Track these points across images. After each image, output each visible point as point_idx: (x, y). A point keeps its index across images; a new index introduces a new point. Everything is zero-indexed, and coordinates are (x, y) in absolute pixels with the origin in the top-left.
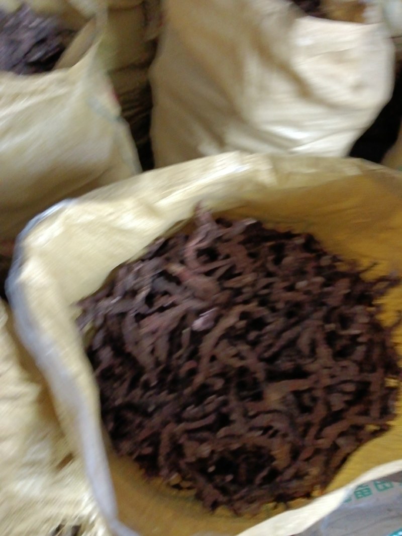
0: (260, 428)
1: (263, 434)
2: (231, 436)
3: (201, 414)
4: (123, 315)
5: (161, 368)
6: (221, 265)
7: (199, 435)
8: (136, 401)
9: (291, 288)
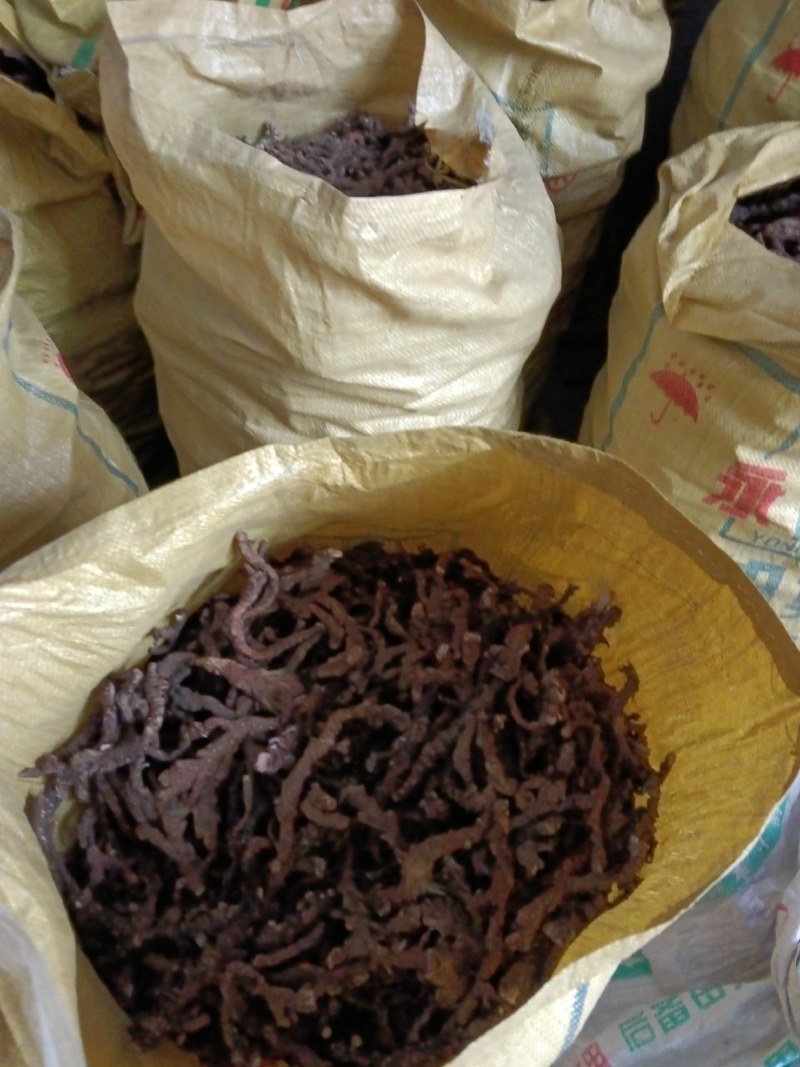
0: (402, 936)
1: (408, 947)
2: (352, 961)
3: (291, 932)
4: (124, 772)
5: (209, 859)
6: (302, 640)
7: (291, 973)
8: (170, 932)
9: (429, 661)
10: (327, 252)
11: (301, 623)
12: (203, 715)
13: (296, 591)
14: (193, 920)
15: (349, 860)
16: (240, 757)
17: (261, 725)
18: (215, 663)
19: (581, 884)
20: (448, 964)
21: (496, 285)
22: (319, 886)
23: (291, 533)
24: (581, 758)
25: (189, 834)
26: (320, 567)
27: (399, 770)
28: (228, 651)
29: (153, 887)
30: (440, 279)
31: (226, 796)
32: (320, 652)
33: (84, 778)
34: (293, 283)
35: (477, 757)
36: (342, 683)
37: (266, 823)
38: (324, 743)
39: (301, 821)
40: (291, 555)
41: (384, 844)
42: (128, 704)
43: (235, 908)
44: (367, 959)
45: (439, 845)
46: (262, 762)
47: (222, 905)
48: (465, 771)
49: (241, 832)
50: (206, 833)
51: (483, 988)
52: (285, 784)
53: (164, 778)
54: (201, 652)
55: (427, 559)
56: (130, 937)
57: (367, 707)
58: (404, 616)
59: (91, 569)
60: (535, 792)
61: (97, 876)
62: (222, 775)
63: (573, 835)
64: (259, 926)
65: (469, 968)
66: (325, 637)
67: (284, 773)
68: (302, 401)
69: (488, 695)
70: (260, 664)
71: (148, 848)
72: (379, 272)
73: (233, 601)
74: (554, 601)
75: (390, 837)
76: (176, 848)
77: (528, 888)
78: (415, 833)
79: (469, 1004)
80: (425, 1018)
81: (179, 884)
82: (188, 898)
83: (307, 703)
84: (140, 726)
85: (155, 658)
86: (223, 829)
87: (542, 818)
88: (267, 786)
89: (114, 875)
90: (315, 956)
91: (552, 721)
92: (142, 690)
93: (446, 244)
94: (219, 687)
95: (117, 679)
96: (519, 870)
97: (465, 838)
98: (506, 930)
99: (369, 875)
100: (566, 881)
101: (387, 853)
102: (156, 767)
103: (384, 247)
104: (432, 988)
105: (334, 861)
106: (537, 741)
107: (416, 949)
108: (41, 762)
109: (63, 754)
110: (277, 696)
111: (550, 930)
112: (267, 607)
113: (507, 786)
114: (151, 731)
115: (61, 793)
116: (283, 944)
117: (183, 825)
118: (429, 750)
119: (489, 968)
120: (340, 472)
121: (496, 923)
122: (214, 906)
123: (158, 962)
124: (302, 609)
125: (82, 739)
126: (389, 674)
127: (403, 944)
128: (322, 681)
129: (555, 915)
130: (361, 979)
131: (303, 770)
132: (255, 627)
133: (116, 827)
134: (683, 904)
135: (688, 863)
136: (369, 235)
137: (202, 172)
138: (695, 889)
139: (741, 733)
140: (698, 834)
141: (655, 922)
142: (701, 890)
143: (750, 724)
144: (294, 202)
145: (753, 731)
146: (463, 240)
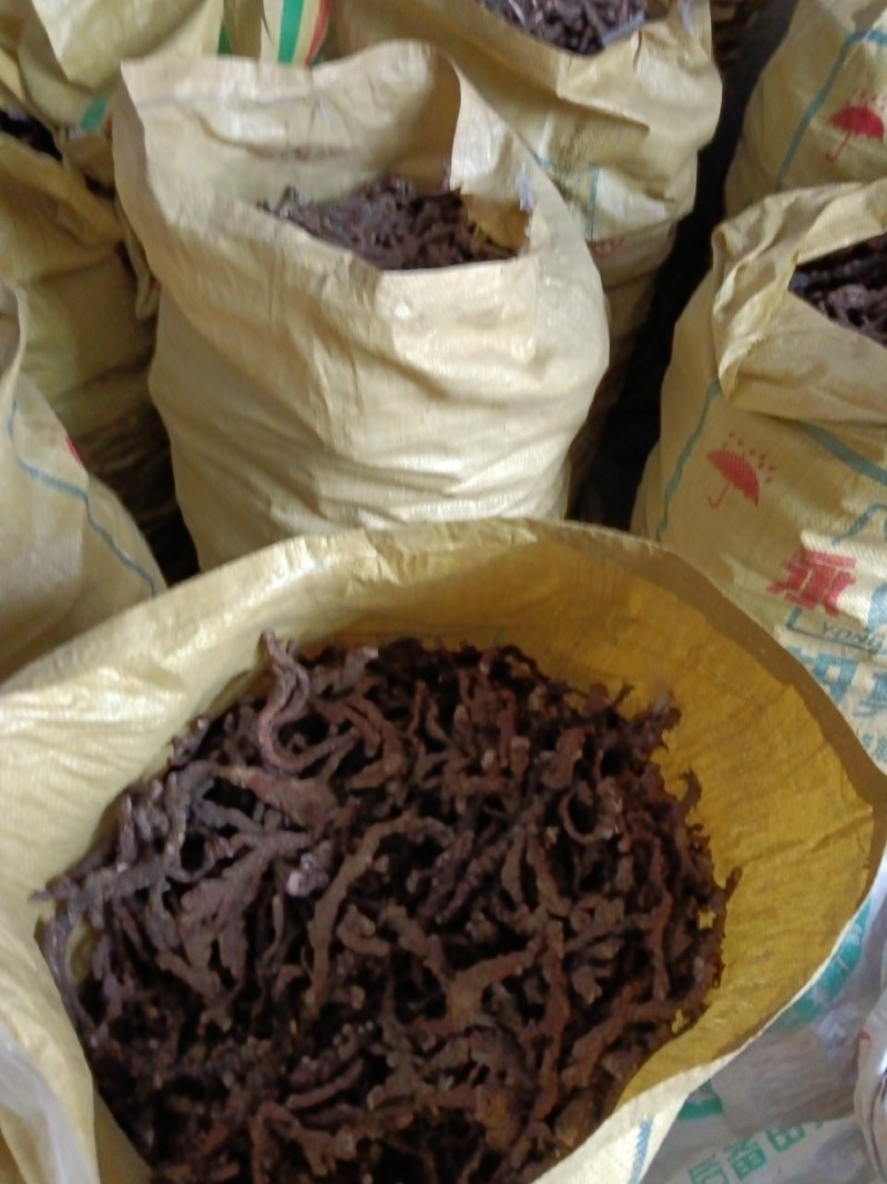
0: (449, 1072)
1: (455, 1085)
2: (393, 1102)
3: (327, 1070)
4: (143, 895)
6: (335, 748)
7: (326, 1116)
8: (194, 1071)
9: (474, 769)
10: (359, 330)
11: (333, 729)
12: (229, 831)
13: (328, 694)
14: (221, 1056)
15: (390, 988)
16: (269, 878)
17: (290, 841)
18: (241, 774)
19: (641, 1012)
20: (500, 1102)
21: (539, 362)
22: (358, 1018)
23: (321, 630)
24: (640, 873)
25: (215, 961)
26: (354, 669)
27: (442, 890)
28: (255, 760)
29: (174, 1020)
30: (479, 356)
31: (254, 919)
32: (355, 761)
33: (99, 900)
34: (322, 361)
35: (527, 876)
36: (380, 794)
37: (298, 949)
38: (362, 860)
39: (336, 948)
40: (322, 654)
41: (427, 972)
42: (147, 821)
43: (266, 1044)
44: (411, 1098)
45: (487, 973)
46: (294, 882)
47: (251, 1040)
48: (515, 891)
49: (272, 959)
50: (234, 962)
51: (538, 1129)
52: (319, 906)
53: (187, 901)
54: (225, 760)
55: (470, 657)
56: (151, 1078)
57: (407, 821)
58: (446, 719)
59: (108, 673)
60: (591, 912)
61: (115, 1010)
62: (249, 897)
63: (633, 958)
64: (293, 1063)
65: (523, 1106)
66: (360, 744)
67: (318, 894)
68: (331, 487)
69: (538, 807)
70: (289, 774)
71: (169, 978)
72: (415, 351)
73: (259, 705)
74: (608, 701)
75: (435, 964)
76: (200, 978)
77: (587, 1017)
78: (460, 958)
79: (523, 1146)
80: (475, 1164)
81: (204, 1018)
82: (214, 1032)
83: (342, 817)
84: (159, 844)
85: (174, 768)
86: (252, 956)
87: (599, 940)
88: (300, 909)
89: (133, 1010)
90: (354, 1096)
91: (608, 834)
92: (162, 805)
93: (486, 320)
94: (245, 800)
95: (136, 793)
96: (573, 997)
97: (516, 963)
98: (561, 1064)
99: (412, 1006)
100: (625, 1009)
101: (431, 981)
102: (178, 889)
103: (420, 324)
104: (482, 1129)
105: (373, 988)
106: (593, 856)
107: (464, 1087)
108: (52, 886)
109: (77, 875)
110: (308, 809)
111: (609, 1064)
112: (296, 712)
113: (561, 906)
114: (172, 849)
115: (74, 918)
116: (319, 1083)
117: (208, 953)
118: (475, 867)
119: (543, 1106)
120: (374, 565)
121: (550, 1056)
122: (241, 1041)
123: (182, 1104)
124: (335, 713)
125: (97, 859)
126: (431, 784)
127: (450, 1081)
128: (358, 793)
129: (615, 1047)
130: (404, 1120)
131: (338, 891)
132: (283, 734)
133: (135, 955)
134: (752, 1031)
135: (757, 987)
136: (403, 312)
137: (224, 246)
138: (764, 1015)
139: (811, 844)
140: (767, 955)
141: (721, 1052)
142: (769, 1017)
143: (819, 835)
144: (323, 279)
145: (824, 843)
146: (504, 315)
